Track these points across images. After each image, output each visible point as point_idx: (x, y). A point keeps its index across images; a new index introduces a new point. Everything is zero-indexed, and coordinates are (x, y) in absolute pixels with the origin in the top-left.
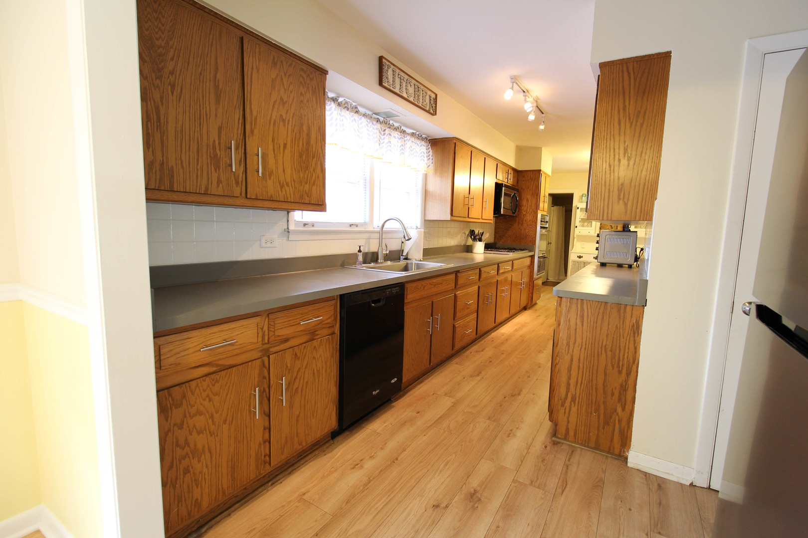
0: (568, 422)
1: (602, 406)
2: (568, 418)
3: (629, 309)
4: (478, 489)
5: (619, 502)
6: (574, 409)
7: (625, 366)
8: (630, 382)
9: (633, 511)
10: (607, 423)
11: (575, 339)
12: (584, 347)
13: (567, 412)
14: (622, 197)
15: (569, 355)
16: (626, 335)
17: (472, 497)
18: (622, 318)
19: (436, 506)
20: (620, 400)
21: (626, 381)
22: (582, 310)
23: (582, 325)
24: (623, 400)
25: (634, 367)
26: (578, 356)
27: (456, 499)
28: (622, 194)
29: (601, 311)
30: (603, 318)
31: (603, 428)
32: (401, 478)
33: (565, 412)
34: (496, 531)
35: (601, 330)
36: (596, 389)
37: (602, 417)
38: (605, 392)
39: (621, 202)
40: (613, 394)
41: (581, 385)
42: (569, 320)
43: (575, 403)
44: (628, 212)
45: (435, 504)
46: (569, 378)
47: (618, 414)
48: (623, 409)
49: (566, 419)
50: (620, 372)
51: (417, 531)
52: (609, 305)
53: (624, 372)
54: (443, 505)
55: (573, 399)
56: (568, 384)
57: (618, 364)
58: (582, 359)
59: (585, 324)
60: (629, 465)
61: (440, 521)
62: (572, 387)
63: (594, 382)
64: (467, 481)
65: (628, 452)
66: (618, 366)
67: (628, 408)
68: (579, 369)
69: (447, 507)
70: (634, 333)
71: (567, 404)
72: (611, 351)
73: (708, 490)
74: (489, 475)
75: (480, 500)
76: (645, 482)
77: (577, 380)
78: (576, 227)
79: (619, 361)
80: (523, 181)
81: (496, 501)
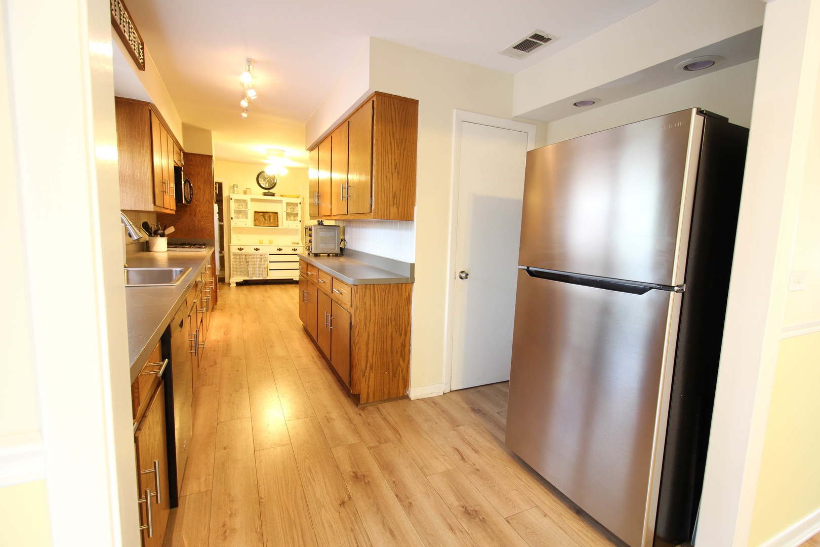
0: (368, 387)
1: (391, 365)
2: (368, 385)
3: (404, 286)
4: (354, 470)
5: (429, 423)
6: (372, 375)
7: (404, 329)
8: (407, 340)
9: (438, 423)
10: (394, 376)
11: (370, 317)
12: (376, 323)
13: (367, 380)
14: (395, 202)
15: (366, 332)
16: (403, 306)
17: (357, 478)
18: (400, 293)
19: (343, 504)
20: (401, 355)
21: (405, 340)
22: (374, 293)
23: (375, 305)
24: (404, 354)
25: (409, 328)
26: (373, 331)
27: (349, 488)
28: (395, 200)
29: (387, 292)
30: (388, 297)
31: (392, 381)
32: (287, 508)
33: (366, 381)
34: (396, 486)
35: (387, 306)
36: (387, 352)
37: (391, 373)
38: (392, 352)
39: (395, 206)
40: (397, 353)
41: (376, 353)
42: (365, 303)
43: (372, 370)
44: (400, 214)
45: (339, 502)
46: (367, 351)
47: (401, 366)
48: (404, 361)
49: (366, 386)
50: (401, 335)
51: (352, 530)
52: (392, 285)
53: (403, 333)
54: (346, 499)
55: (371, 368)
56: (367, 356)
57: (399, 329)
58: (376, 333)
59: (377, 304)
60: (412, 399)
61: (358, 510)
62: (370, 358)
63: (385, 348)
64: (341, 471)
65: (408, 391)
66: (400, 331)
67: (406, 361)
68: (374, 341)
69: (350, 498)
70: (408, 304)
71: (367, 374)
72: (394, 320)
73: (451, 393)
74: (350, 456)
75: (364, 476)
76: (426, 404)
77: (373, 351)
78: (232, 218)
79: (400, 326)
80: (191, 165)
81: (375, 469)
